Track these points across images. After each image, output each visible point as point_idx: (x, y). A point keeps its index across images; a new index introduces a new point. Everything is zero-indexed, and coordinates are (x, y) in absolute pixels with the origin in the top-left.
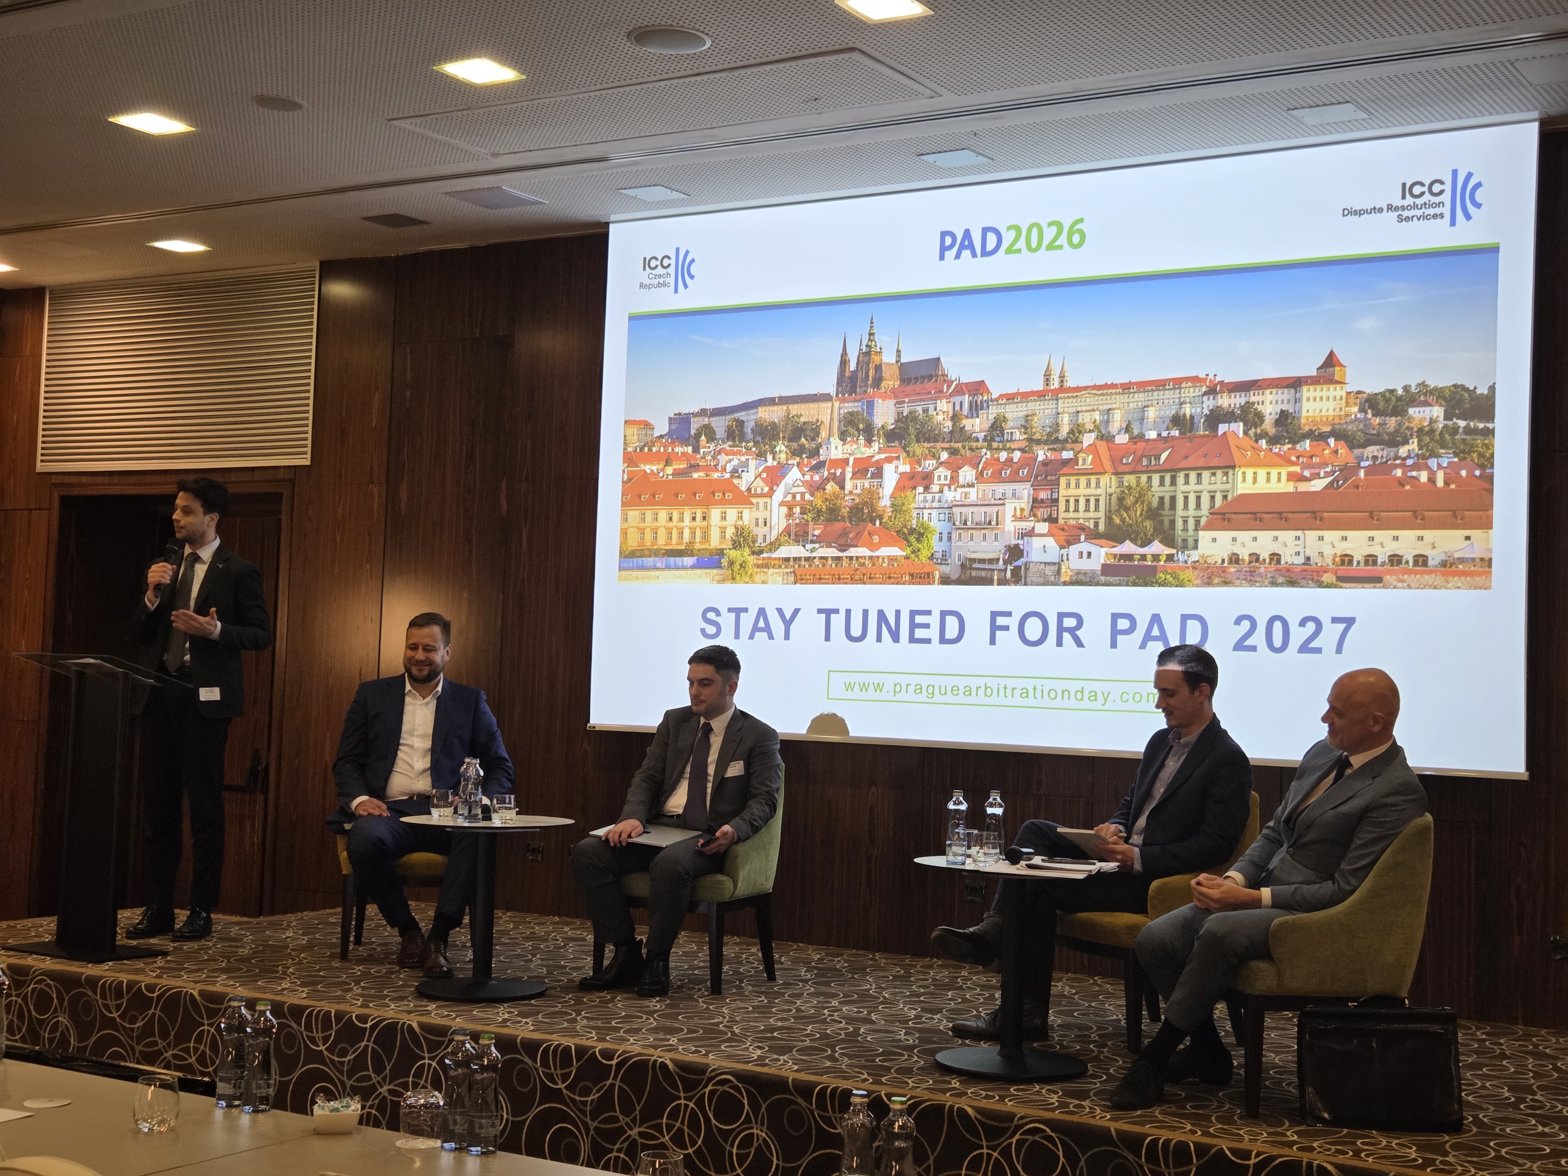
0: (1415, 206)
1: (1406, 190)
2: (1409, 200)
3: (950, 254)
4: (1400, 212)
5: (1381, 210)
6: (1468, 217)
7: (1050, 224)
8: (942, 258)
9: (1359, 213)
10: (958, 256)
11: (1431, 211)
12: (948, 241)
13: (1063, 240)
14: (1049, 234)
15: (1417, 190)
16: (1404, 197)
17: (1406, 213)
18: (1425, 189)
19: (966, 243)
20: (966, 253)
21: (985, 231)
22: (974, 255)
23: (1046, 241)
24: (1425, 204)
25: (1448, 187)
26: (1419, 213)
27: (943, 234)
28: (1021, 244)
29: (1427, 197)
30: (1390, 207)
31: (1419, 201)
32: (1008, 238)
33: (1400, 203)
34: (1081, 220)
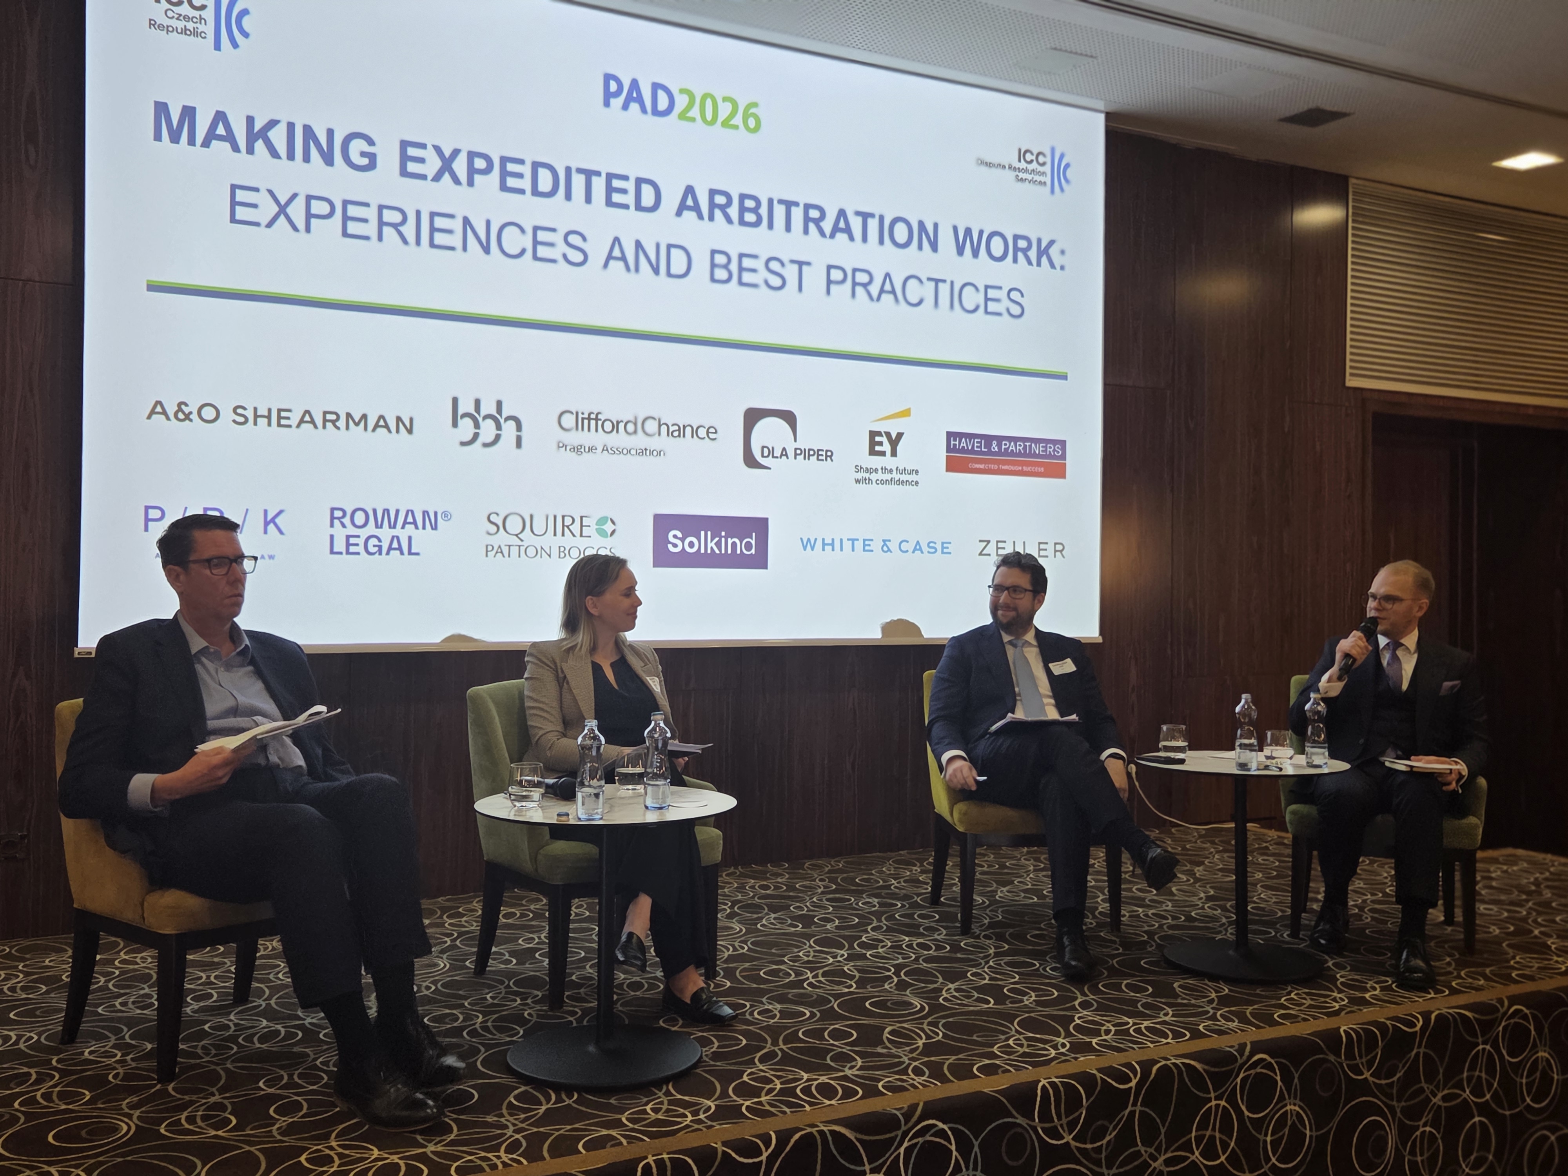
0: (1026, 171)
1: (1022, 155)
2: (1023, 165)
3: (617, 103)
4: (1017, 173)
5: (1004, 167)
6: (1062, 189)
7: (725, 99)
8: (607, 104)
9: (989, 165)
10: (625, 107)
11: (1038, 178)
12: (613, 86)
13: (738, 120)
14: (725, 110)
15: (1029, 157)
16: (1020, 161)
17: (1021, 175)
18: (1034, 158)
19: (635, 95)
20: (634, 107)
21: (656, 87)
22: (644, 110)
23: (721, 119)
24: (1033, 170)
25: (1048, 160)
26: (1030, 177)
27: (608, 78)
28: (695, 112)
29: (1034, 165)
30: (1010, 167)
31: (1031, 167)
32: (681, 101)
33: (1016, 164)
34: (755, 105)
